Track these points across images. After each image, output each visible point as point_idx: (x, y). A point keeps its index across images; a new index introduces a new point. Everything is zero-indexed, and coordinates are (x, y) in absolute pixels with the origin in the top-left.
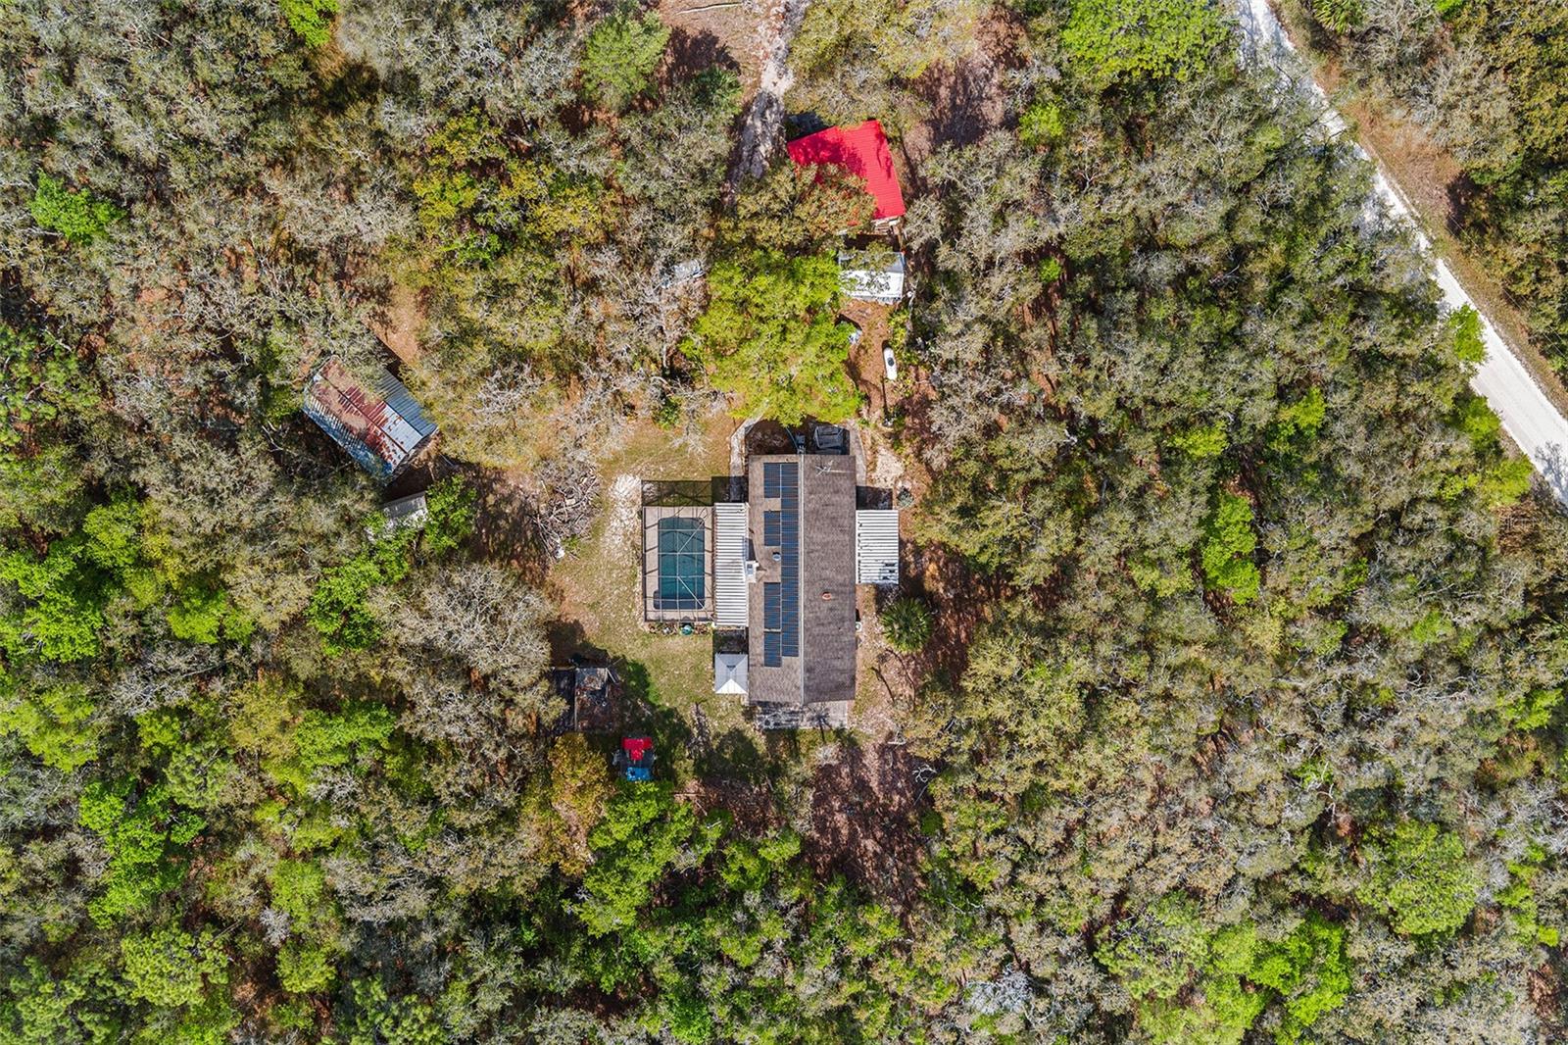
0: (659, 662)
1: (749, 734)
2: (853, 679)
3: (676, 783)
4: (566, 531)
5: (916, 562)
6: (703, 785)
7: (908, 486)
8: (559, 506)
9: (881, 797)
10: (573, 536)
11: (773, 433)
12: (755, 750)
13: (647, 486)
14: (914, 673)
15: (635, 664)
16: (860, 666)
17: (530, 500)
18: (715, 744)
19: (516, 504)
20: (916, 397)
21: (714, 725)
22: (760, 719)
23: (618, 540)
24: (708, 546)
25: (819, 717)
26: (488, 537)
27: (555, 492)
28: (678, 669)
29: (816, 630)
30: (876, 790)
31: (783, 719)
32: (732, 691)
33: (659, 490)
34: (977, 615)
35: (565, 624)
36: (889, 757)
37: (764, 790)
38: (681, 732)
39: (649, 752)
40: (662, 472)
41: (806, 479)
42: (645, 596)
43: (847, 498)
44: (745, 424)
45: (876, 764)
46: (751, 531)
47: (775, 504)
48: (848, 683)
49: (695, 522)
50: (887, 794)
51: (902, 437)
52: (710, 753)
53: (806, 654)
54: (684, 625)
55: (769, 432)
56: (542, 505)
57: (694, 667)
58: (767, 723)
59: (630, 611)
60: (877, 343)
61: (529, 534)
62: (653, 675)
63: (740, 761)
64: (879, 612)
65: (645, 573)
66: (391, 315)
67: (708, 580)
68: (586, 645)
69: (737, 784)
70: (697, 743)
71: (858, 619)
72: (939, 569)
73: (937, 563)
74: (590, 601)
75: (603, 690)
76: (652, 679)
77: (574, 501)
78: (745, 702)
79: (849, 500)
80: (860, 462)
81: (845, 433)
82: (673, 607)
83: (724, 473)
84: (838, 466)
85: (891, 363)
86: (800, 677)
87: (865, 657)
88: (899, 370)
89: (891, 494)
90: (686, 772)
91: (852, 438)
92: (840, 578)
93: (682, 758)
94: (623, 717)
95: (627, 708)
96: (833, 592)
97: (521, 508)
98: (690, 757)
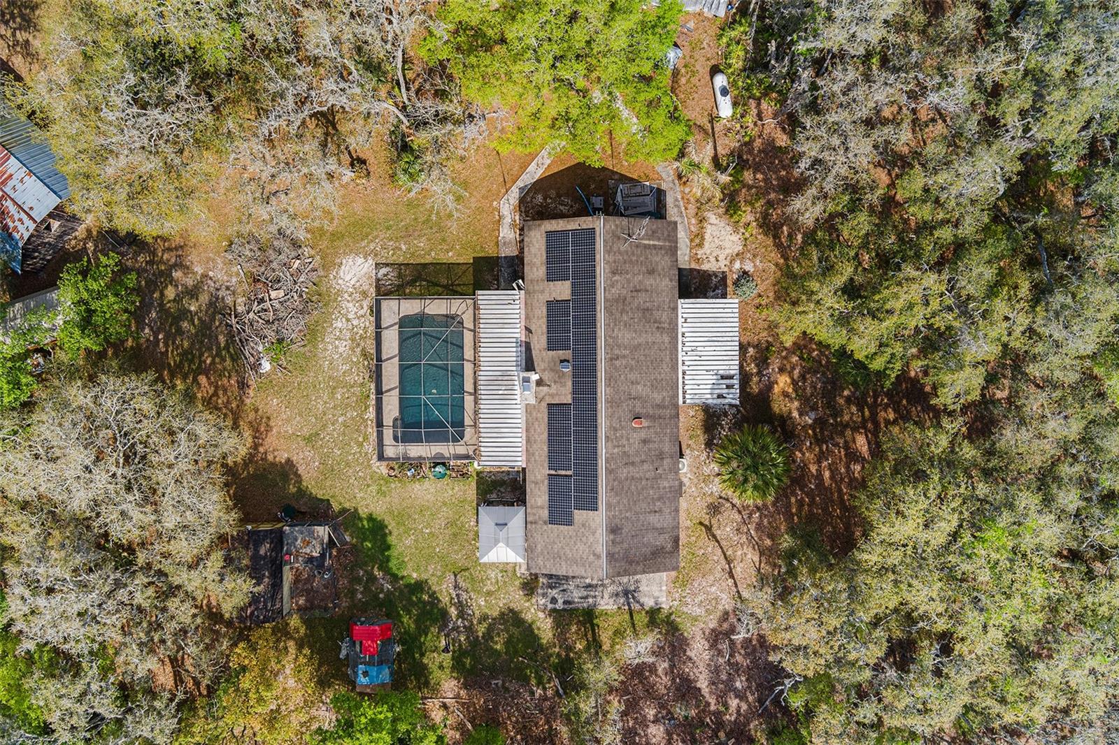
0: (401, 517)
1: (528, 617)
2: (676, 540)
3: (427, 684)
4: (271, 335)
5: (759, 373)
6: (465, 686)
7: (749, 267)
8: (262, 301)
9: (712, 701)
10: (280, 341)
11: (559, 195)
12: (537, 638)
13: (384, 271)
14: (757, 529)
15: (370, 518)
16: (684, 521)
17: (221, 294)
18: (481, 630)
19: (204, 298)
20: (758, 143)
21: (480, 605)
22: (544, 595)
23: (343, 347)
24: (468, 354)
25: (626, 593)
26: (166, 345)
27: (256, 281)
28: (428, 526)
29: (624, 473)
30: (705, 691)
31: (576, 595)
32: (503, 559)
33: (400, 276)
34: (847, 447)
35: (273, 464)
36: (724, 646)
37: (550, 693)
38: (433, 614)
39: (388, 642)
40: (404, 252)
41: (608, 251)
42: (380, 424)
43: (666, 282)
44: (520, 183)
45: (706, 656)
46: (528, 330)
47: (562, 290)
48: (669, 547)
49: (450, 319)
50: (722, 699)
51: (741, 198)
52: (474, 643)
53: (609, 506)
54: (436, 464)
55: (553, 193)
56: (240, 300)
57: (450, 524)
58: (554, 600)
59: (360, 445)
60: (703, 69)
61: (222, 339)
62: (395, 533)
63: (516, 652)
64: (709, 444)
65: (379, 392)
66: (36, 43)
67: (469, 400)
68: (302, 493)
69: (513, 686)
70: (456, 629)
71: (681, 456)
72: (794, 383)
73: (790, 374)
74: (306, 432)
75: (323, 555)
76: (392, 540)
77: (281, 293)
78: (522, 571)
79: (668, 284)
80: (682, 234)
81: (660, 194)
82: (417, 439)
83: (491, 251)
84: (652, 235)
85: (724, 92)
86: (601, 541)
87: (691, 508)
88: (735, 104)
89: (724, 278)
90: (441, 667)
91: (669, 200)
92: (657, 397)
93: (436, 649)
94: (353, 593)
95: (358, 580)
96: (648, 417)
97: (211, 304)
98: (446, 650)
